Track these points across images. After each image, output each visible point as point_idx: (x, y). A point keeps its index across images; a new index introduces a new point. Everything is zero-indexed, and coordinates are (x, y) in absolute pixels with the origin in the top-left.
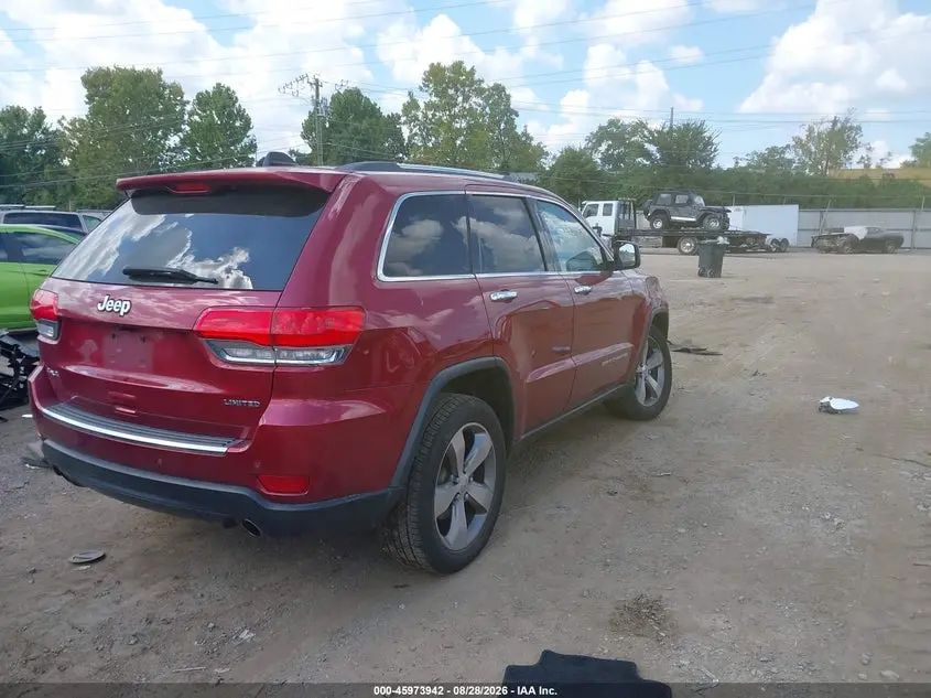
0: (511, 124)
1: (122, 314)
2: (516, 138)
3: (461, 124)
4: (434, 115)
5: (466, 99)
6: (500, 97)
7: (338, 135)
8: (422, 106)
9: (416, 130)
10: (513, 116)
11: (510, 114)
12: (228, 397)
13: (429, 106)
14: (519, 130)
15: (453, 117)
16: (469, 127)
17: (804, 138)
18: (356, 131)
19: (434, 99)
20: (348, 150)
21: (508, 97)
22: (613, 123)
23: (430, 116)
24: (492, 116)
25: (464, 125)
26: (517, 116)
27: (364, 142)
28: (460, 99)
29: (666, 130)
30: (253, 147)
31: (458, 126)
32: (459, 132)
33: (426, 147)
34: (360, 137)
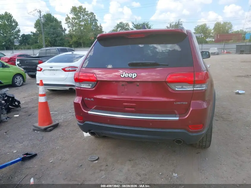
0: (96, 23)
1: (133, 78)
2: (98, 27)
3: (83, 23)
4: (74, 21)
5: (84, 16)
6: (92, 16)
7: (46, 27)
8: (71, 18)
9: (70, 25)
10: (97, 21)
11: (95, 20)
12: (176, 102)
13: (73, 18)
14: (99, 25)
15: (80, 21)
16: (85, 24)
17: (169, 26)
18: (52, 26)
19: (74, 16)
20: (50, 31)
21: (95, 16)
22: (121, 23)
23: (73, 21)
24: (91, 21)
25: (83, 24)
26: (98, 21)
27: (54, 29)
28: (82, 16)
29: (139, 24)
30: (19, 31)
31: (82, 24)
32: (82, 25)
33: (73, 30)
34: (53, 27)
